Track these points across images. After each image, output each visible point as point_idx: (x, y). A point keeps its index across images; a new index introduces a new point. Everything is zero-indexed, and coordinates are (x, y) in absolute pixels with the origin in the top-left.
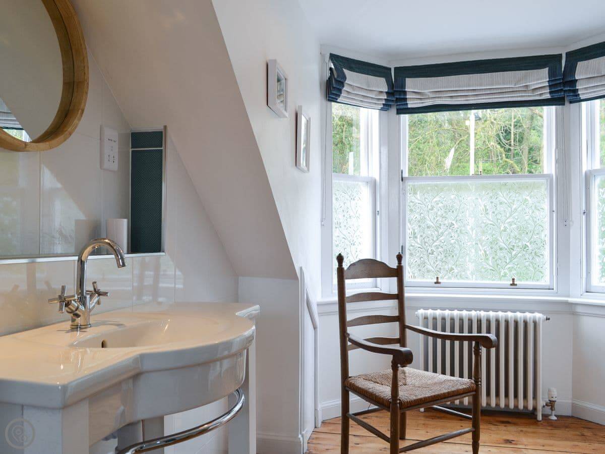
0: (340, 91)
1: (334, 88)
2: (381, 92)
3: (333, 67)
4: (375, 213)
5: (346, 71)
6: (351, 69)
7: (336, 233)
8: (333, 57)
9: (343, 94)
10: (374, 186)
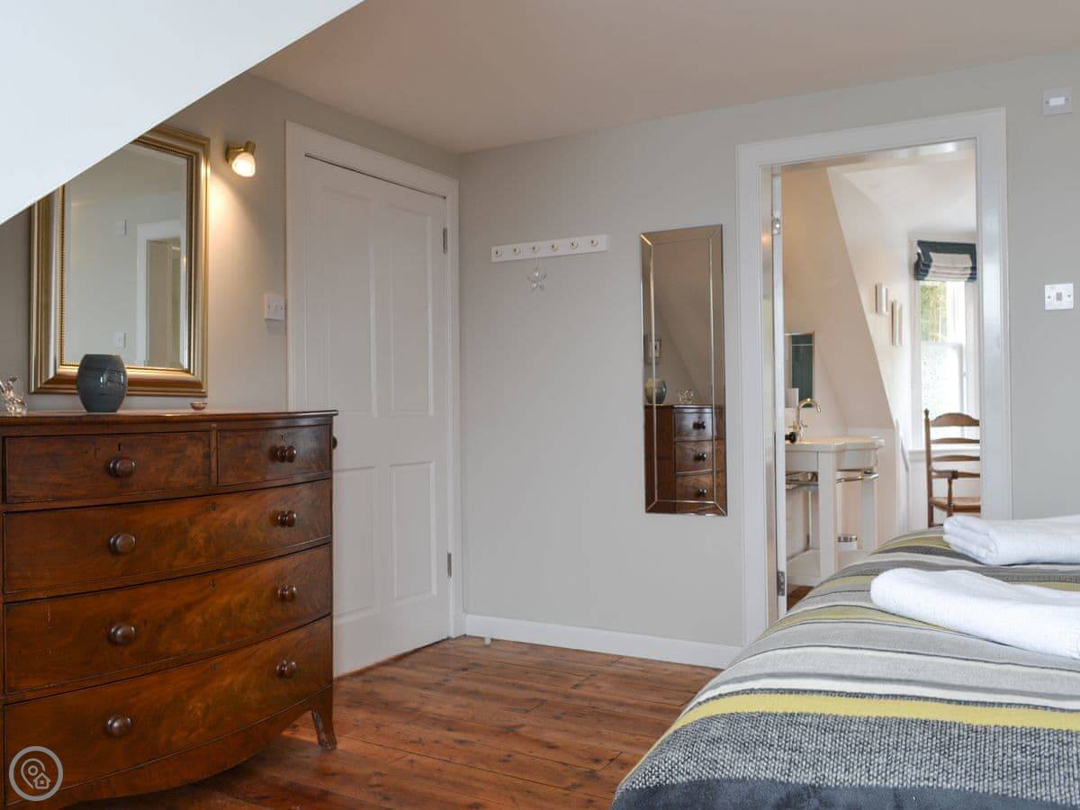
0: (927, 272)
1: (922, 270)
2: (966, 268)
3: (920, 251)
4: (962, 375)
5: (932, 254)
6: (937, 251)
7: (924, 393)
8: (921, 243)
9: (930, 274)
10: (960, 349)
